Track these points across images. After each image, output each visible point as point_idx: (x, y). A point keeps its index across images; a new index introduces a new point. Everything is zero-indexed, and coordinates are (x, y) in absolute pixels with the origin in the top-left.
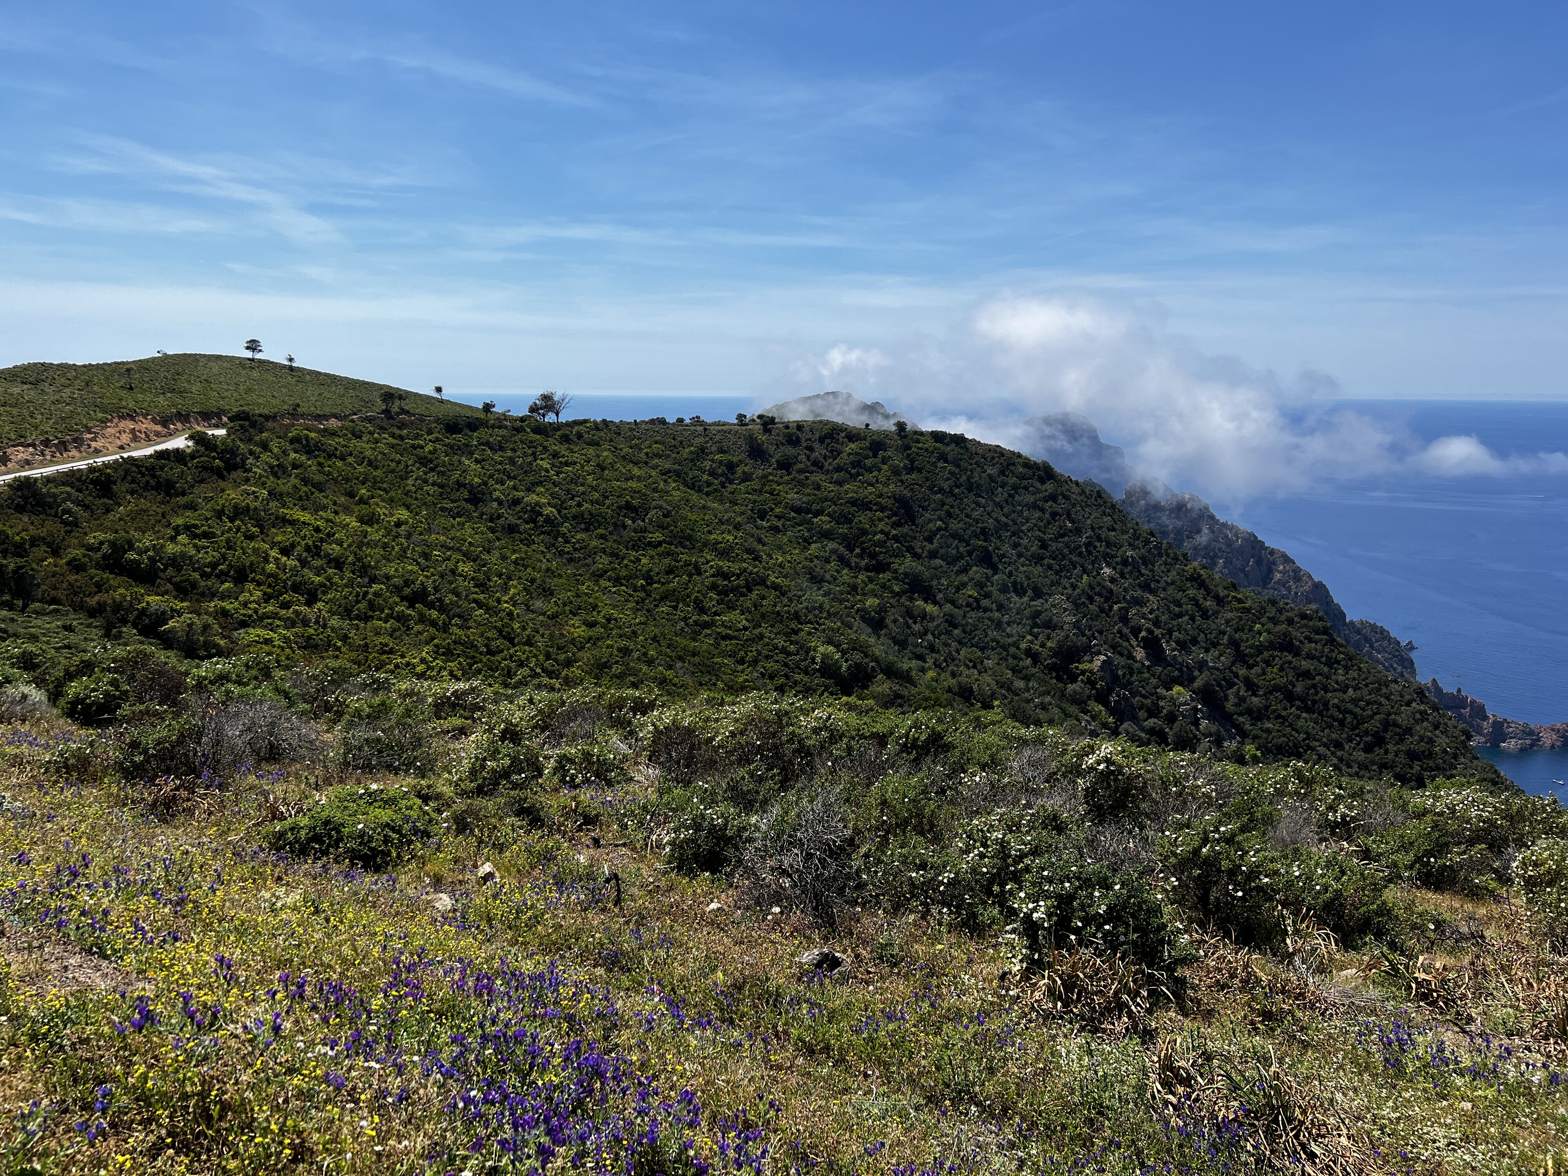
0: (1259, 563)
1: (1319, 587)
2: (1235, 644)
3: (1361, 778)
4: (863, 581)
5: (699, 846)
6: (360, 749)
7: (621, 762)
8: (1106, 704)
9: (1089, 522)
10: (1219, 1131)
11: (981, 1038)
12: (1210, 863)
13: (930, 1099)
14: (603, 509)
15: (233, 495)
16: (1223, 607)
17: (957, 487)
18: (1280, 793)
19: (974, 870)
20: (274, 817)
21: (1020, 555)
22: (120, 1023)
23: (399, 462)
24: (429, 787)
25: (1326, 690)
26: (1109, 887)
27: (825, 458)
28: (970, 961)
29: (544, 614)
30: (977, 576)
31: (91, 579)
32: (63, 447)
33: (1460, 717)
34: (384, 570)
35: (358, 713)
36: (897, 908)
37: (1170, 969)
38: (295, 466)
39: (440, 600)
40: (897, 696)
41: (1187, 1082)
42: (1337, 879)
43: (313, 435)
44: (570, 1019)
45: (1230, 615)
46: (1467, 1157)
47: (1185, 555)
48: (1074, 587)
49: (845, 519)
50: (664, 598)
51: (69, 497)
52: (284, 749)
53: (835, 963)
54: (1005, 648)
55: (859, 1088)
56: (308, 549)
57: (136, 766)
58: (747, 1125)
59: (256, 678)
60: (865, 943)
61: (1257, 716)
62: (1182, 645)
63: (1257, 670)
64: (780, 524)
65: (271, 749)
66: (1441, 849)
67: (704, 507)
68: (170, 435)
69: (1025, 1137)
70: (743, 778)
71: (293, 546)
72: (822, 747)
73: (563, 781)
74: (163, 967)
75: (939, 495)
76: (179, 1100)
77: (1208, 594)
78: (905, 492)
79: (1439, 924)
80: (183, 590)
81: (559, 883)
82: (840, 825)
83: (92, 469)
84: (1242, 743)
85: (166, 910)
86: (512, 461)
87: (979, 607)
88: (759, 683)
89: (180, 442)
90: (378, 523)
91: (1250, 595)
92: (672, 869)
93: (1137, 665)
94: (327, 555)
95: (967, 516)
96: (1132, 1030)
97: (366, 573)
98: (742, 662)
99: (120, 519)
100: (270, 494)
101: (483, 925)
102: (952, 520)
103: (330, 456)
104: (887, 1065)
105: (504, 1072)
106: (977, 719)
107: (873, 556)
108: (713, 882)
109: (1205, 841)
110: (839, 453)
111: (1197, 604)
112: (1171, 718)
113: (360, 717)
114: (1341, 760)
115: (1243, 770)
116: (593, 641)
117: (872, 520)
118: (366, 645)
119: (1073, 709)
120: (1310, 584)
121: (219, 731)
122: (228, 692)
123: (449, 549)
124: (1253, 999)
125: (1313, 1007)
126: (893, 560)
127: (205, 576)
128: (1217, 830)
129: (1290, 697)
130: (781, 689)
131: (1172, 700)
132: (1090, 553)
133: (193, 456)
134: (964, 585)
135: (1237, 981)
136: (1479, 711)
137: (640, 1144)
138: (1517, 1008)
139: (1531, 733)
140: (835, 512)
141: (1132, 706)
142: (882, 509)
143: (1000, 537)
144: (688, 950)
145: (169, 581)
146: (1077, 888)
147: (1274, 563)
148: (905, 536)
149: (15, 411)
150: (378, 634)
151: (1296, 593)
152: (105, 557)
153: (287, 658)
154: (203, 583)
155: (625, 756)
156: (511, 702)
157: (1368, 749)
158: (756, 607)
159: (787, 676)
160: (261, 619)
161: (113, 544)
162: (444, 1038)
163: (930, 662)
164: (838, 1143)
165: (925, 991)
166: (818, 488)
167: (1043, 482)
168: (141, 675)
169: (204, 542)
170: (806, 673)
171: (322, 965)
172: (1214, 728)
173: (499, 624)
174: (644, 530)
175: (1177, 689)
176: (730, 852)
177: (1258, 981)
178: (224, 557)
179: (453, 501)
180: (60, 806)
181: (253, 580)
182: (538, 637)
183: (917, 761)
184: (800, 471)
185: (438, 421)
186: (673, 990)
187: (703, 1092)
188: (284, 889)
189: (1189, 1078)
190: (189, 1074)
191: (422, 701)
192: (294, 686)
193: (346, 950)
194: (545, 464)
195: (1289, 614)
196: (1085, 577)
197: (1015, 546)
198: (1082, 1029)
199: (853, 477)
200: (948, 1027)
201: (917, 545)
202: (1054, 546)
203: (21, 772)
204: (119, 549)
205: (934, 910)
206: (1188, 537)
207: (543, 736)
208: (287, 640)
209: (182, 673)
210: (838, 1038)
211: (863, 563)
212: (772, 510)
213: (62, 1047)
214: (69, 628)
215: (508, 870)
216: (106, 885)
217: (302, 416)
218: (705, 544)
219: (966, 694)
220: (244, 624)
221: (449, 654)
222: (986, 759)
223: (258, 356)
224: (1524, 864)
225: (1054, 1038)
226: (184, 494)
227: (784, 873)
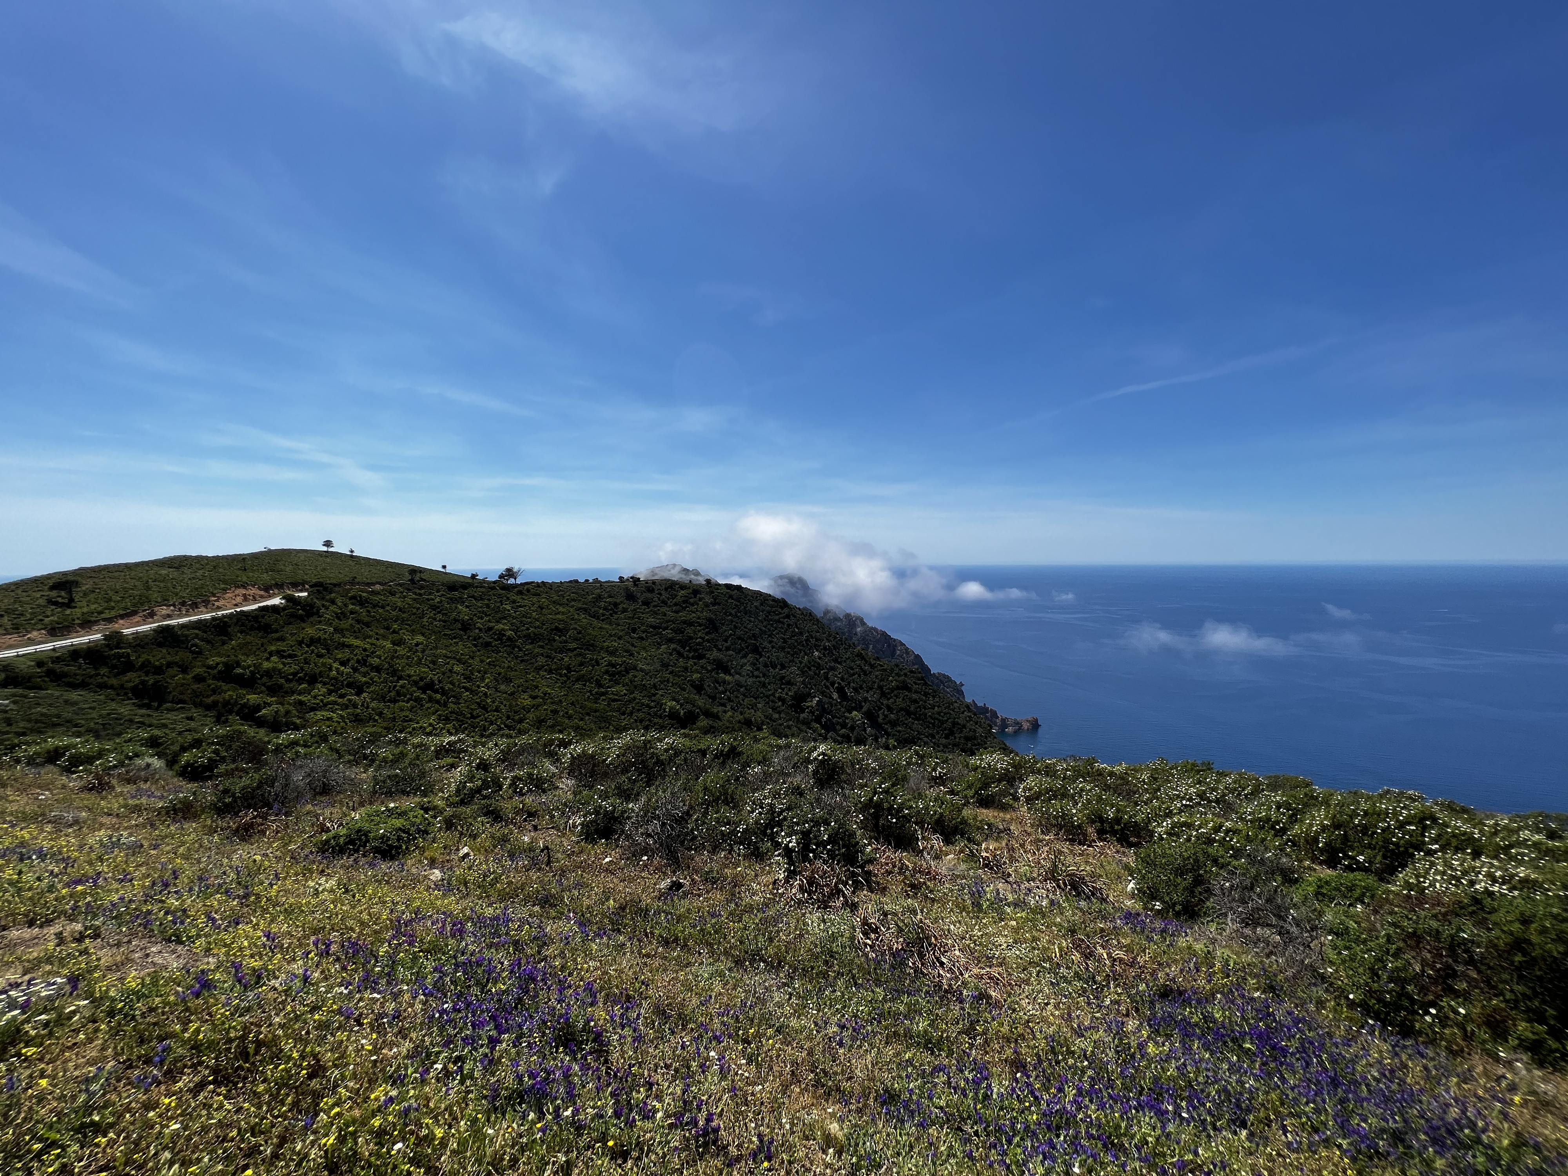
0: (889, 646)
1: (918, 657)
2: (880, 688)
3: (945, 752)
4: (691, 665)
5: (599, 824)
6: (384, 782)
7: (551, 777)
8: (820, 723)
9: (806, 628)
10: (894, 957)
11: (764, 921)
12: (878, 806)
13: (736, 963)
14: (542, 631)
15: (310, 631)
16: (874, 669)
17: (739, 612)
18: (909, 764)
19: (757, 822)
20: (323, 831)
21: (773, 647)
22: (183, 992)
23: (419, 608)
24: (429, 802)
25: (925, 709)
26: (829, 824)
27: (668, 599)
28: (756, 875)
29: (506, 693)
30: (752, 659)
31: (209, 686)
32: (195, 606)
33: (986, 718)
34: (407, 672)
35: (385, 760)
36: (715, 850)
37: (862, 867)
38: (352, 613)
39: (442, 688)
40: (712, 727)
41: (875, 931)
42: (940, 807)
43: (364, 594)
44: (516, 943)
45: (877, 673)
46: (1017, 952)
47: (854, 644)
48: (801, 662)
49: (680, 631)
50: (577, 680)
51: (197, 636)
52: (333, 786)
53: (679, 886)
54: (768, 697)
55: (696, 962)
56: (358, 661)
57: (226, 805)
58: (629, 998)
59: (317, 742)
60: (697, 872)
61: (894, 724)
62: (856, 690)
63: (892, 700)
64: (644, 635)
65: (324, 787)
66: (986, 786)
67: (601, 628)
68: (270, 597)
69: (792, 978)
70: (624, 781)
71: (348, 660)
72: (670, 759)
73: (515, 792)
74: (225, 945)
75: (730, 617)
76: (225, 1044)
77: (866, 663)
78: (712, 616)
79: (989, 825)
80: (273, 690)
81: (512, 856)
82: (681, 804)
83: (214, 619)
84: (887, 739)
85: (235, 903)
86: (488, 606)
87: (753, 676)
88: (634, 725)
89: (276, 601)
90: (404, 644)
91: (885, 662)
92: (582, 840)
93: (834, 702)
94: (371, 665)
95: (745, 627)
96: (846, 904)
97: (395, 674)
98: (624, 714)
99: (232, 649)
100: (335, 630)
101: (462, 888)
102: (737, 630)
103: (375, 606)
104: (711, 945)
105: (469, 986)
106: (755, 737)
107: (696, 651)
108: (607, 845)
109: (875, 793)
110: (676, 596)
111: (861, 668)
112: (852, 728)
113: (386, 763)
114: (934, 743)
115: (890, 753)
116: (536, 707)
118: (394, 718)
119: (804, 728)
120: (913, 655)
121: (287, 777)
122: (297, 752)
123: (448, 658)
124: (906, 878)
125: (935, 879)
126: (707, 652)
127: (288, 681)
128: (880, 787)
129: (909, 713)
130: (646, 728)
131: (852, 719)
132: (808, 645)
133: (284, 609)
134: (745, 664)
135: (896, 869)
136: (994, 714)
137: (559, 1023)
138: (1029, 866)
139: (1018, 723)
140: (674, 628)
141: (833, 724)
142: (700, 626)
143: (762, 638)
144: (592, 889)
145: (264, 685)
146: (812, 827)
147: (896, 646)
148: (713, 639)
149: (162, 585)
150: (402, 710)
151: (907, 661)
152: (220, 672)
153: (342, 728)
154: (287, 686)
155: (553, 774)
156: (484, 746)
157: (947, 737)
158: (631, 682)
159: (650, 720)
160: (325, 705)
161: (226, 664)
162: (429, 968)
163: (729, 707)
164: (684, 1000)
165: (733, 896)
166: (665, 615)
167: (782, 609)
168: (235, 746)
169: (289, 660)
170: (661, 718)
171: (346, 928)
172: (873, 732)
173: (478, 700)
174: (566, 642)
175: (855, 713)
176: (616, 826)
177: (907, 867)
178: (302, 669)
179: (452, 630)
180: (166, 837)
181: (321, 682)
182: (502, 706)
183: (724, 763)
184: (655, 606)
185: (443, 585)
186: (583, 915)
187: (600, 979)
188: (324, 878)
189: (877, 928)
190: (234, 1023)
191: (428, 749)
192: (343, 745)
193: (365, 917)
194: (508, 607)
195: (905, 671)
196: (806, 657)
197: (771, 642)
198: (819, 908)
199: (684, 608)
200: (745, 917)
201: (719, 643)
202: (790, 641)
203: (139, 816)
204: (229, 667)
205: (736, 849)
206: (855, 634)
207: (503, 765)
208: (342, 717)
209: (265, 743)
210: (683, 932)
211: (691, 655)
212: (639, 628)
213: (133, 1018)
214: (191, 719)
215: (479, 851)
216: (191, 889)
217: (358, 583)
218: (602, 648)
219: (748, 723)
220: (313, 709)
221: (447, 719)
222: (760, 758)
223: (331, 549)
224: (1024, 790)
225: (804, 915)
226: (277, 631)
227: (649, 836)
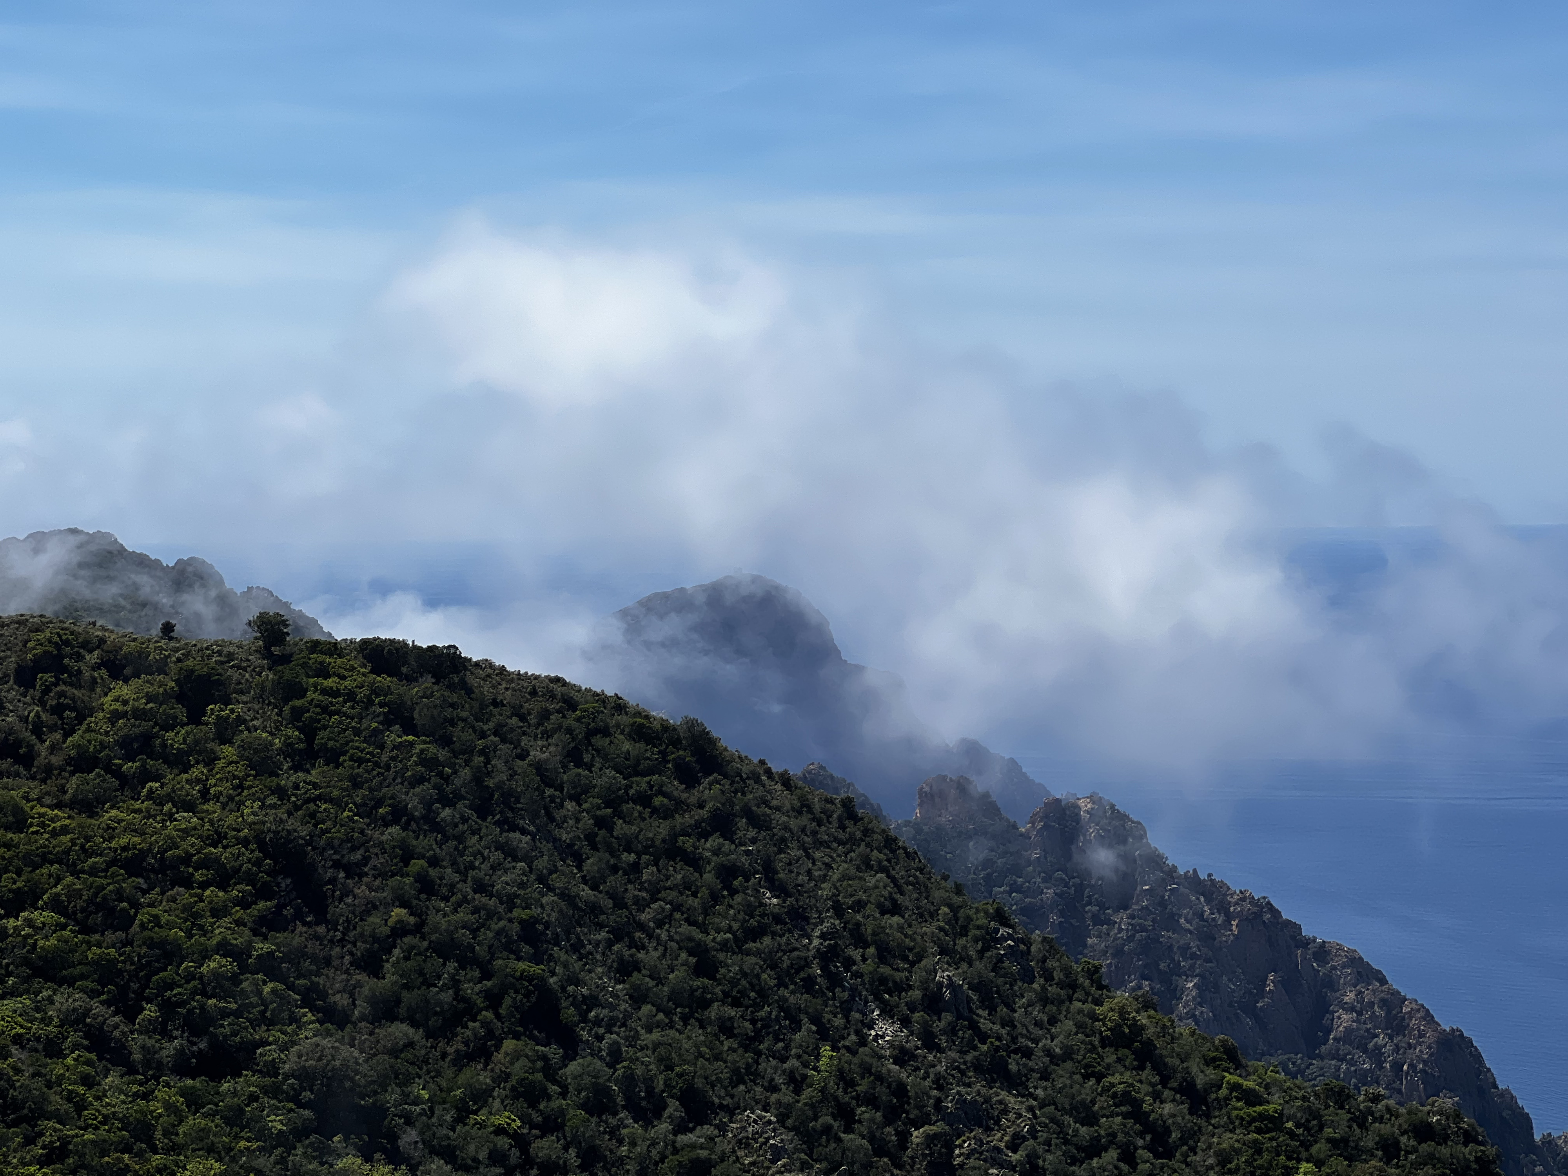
0: (1290, 984)
1: (1455, 1046)
4: (169, 1107)
9: (825, 890)
16: (1208, 1116)
17: (448, 802)
27: (38, 730)
30: (518, 1069)
45: (1227, 1140)
47: (1093, 973)
48: (797, 1083)
49: (108, 915)
75: (394, 830)
77: (1164, 1082)
78: (291, 823)
91: (1276, 1079)
95: (481, 888)
102: (436, 902)
107: (198, 1025)
117: (192, 915)
120: (1430, 1036)
126: (260, 1033)
132: (834, 981)
140: (74, 894)
143: (577, 948)
147: (1330, 984)
151: (1397, 1067)
166: (19, 823)
167: (690, 780)
195: (1385, 1129)
196: (826, 1050)
197: (625, 969)
199: (130, 784)
202: (733, 965)
206: (1098, 921)
211: (169, 1049)
